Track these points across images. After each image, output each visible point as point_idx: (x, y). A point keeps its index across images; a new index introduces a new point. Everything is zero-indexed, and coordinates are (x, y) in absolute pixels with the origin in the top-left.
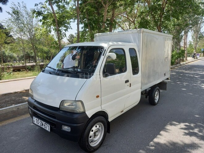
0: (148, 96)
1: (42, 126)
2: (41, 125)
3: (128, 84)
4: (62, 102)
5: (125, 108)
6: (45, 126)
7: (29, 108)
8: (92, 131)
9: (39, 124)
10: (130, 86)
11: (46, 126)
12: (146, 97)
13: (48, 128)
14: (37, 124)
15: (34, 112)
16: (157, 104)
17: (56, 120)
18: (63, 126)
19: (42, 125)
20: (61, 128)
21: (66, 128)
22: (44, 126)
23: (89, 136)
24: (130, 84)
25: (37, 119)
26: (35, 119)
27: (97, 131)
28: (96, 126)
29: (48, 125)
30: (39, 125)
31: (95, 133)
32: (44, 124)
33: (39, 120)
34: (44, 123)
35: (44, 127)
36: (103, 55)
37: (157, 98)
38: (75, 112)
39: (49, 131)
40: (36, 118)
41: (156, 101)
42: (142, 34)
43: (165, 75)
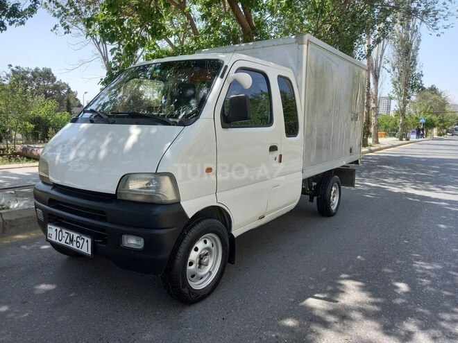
0: (315, 198)
1: (71, 245)
2: (68, 241)
3: (276, 154)
4: (125, 179)
5: (268, 210)
6: (77, 242)
7: (37, 206)
8: (196, 249)
9: (64, 239)
10: (280, 161)
11: (81, 242)
12: (311, 200)
13: (84, 245)
14: (57, 241)
15: (49, 214)
16: (335, 214)
17: (107, 225)
18: (125, 237)
19: (71, 241)
20: (120, 241)
21: (132, 242)
22: (75, 243)
23: (189, 261)
24: (281, 156)
25: (59, 229)
26: (52, 230)
27: (206, 255)
28: (205, 242)
29: (86, 239)
30: (63, 242)
31: (201, 258)
32: (75, 239)
33: (64, 231)
34: (76, 235)
35: (75, 247)
36: (222, 77)
37: (335, 201)
38: (156, 200)
39: (90, 253)
40: (54, 228)
41: (333, 208)
42: (305, 46)
43: (351, 152)
